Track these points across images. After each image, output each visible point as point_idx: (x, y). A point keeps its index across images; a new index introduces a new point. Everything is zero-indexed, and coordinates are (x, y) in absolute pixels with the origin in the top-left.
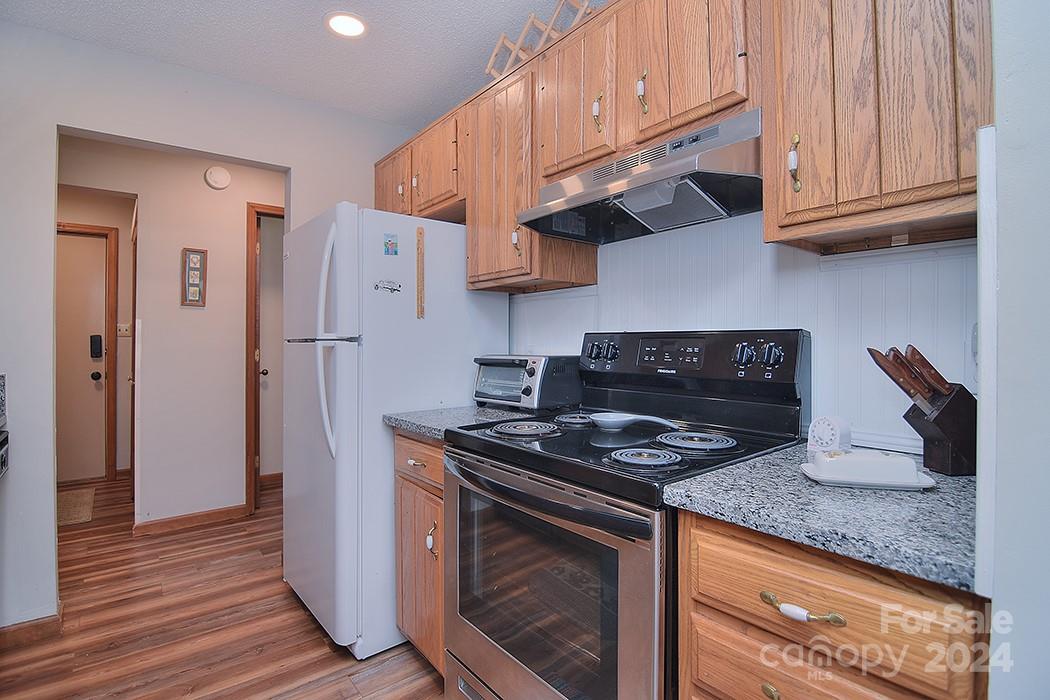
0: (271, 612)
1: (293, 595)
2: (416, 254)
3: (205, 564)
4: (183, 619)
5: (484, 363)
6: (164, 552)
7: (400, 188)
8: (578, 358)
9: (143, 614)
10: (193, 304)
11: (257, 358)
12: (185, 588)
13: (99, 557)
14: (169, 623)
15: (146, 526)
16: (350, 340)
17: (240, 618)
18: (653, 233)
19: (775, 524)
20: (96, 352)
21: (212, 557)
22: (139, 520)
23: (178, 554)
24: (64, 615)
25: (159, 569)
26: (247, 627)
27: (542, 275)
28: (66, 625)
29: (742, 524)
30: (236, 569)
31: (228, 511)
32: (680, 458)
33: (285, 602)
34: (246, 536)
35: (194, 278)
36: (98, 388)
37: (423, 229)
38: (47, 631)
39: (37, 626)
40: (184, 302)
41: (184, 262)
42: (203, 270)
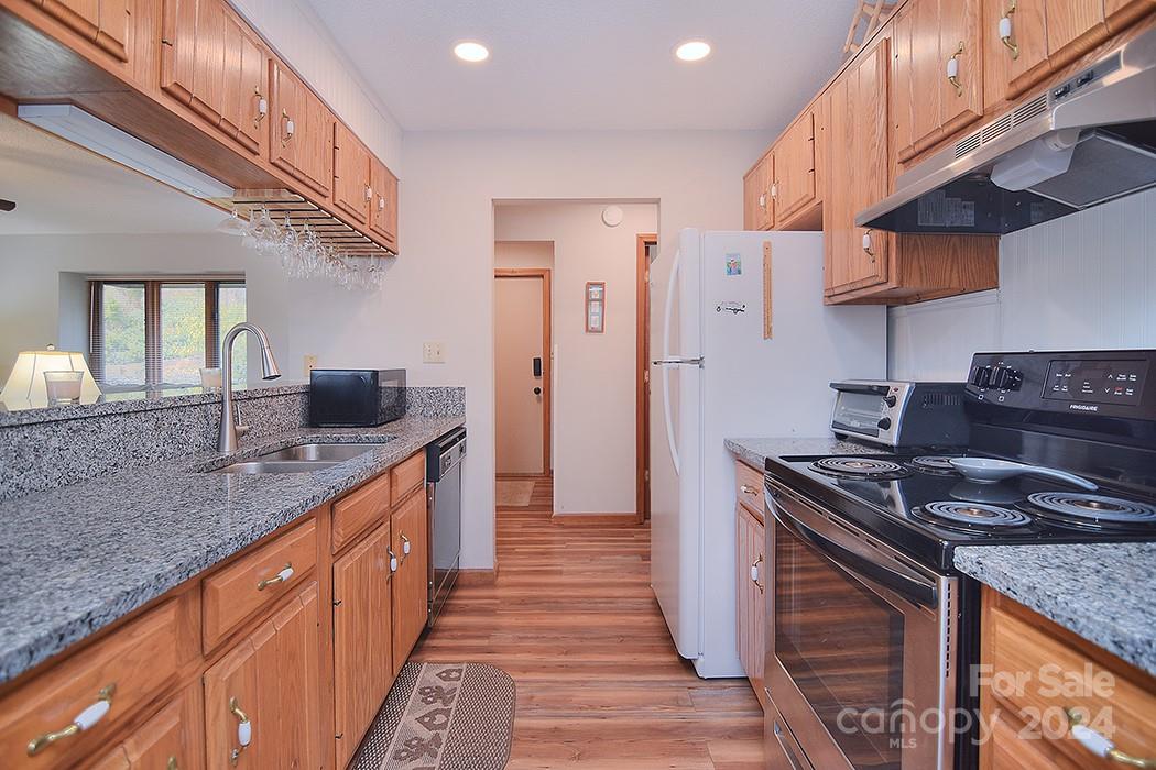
0: (637, 612)
1: (656, 602)
2: (762, 270)
3: (597, 557)
4: (571, 597)
5: (843, 389)
6: (571, 541)
7: (762, 199)
8: (964, 385)
9: (546, 585)
10: (594, 331)
11: (646, 379)
12: (579, 573)
13: (527, 534)
15: (561, 517)
16: (693, 361)
17: (611, 609)
18: (1077, 210)
19: (1074, 617)
20: (537, 373)
21: (603, 553)
22: (557, 511)
23: (581, 545)
24: (498, 572)
25: (565, 553)
27: (901, 282)
28: (499, 579)
29: (1036, 609)
30: (618, 567)
31: (623, 517)
32: (1028, 520)
33: (650, 606)
34: (633, 541)
35: (595, 308)
36: (539, 400)
37: (769, 243)
38: (486, 580)
39: (482, 574)
40: (587, 330)
41: (588, 294)
42: (602, 301)
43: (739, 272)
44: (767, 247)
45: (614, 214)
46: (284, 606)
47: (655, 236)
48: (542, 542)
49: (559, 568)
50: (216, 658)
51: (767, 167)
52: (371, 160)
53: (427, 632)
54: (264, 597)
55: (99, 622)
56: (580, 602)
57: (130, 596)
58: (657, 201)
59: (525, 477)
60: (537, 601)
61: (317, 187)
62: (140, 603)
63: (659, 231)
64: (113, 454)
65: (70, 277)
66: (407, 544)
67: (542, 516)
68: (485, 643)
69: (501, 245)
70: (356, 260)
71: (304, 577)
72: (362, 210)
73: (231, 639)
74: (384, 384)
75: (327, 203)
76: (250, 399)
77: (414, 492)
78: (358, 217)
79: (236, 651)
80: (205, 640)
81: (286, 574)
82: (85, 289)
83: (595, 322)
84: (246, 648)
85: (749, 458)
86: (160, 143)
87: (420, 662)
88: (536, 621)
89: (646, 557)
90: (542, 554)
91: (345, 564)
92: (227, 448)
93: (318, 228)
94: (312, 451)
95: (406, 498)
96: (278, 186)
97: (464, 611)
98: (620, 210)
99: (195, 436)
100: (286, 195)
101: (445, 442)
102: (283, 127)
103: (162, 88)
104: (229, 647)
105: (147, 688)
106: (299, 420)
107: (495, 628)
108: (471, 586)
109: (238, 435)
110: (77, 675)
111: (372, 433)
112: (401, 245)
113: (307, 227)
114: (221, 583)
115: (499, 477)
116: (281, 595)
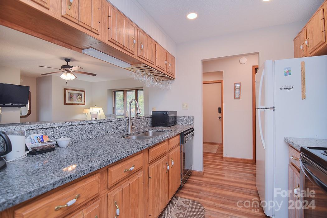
0: (250, 194)
1: (257, 192)
3: (237, 173)
4: (227, 185)
6: (228, 166)
7: (301, 46)
10: (237, 98)
12: (231, 177)
13: (214, 162)
14: (224, 184)
15: (226, 158)
21: (239, 172)
22: (224, 156)
23: (231, 167)
24: (204, 173)
25: (226, 170)
26: (243, 195)
28: (204, 175)
30: (245, 177)
31: (247, 160)
33: (255, 193)
34: (251, 169)
35: (237, 91)
36: (220, 120)
37: (304, 62)
38: (200, 175)
39: (199, 173)
40: (235, 98)
41: (235, 87)
42: (240, 89)
43: (290, 74)
44: (303, 64)
45: (244, 60)
46: (132, 178)
47: (258, 66)
48: (219, 165)
49: (224, 174)
50: (112, 189)
51: (304, 33)
52: (167, 53)
53: (181, 188)
54: (126, 174)
55: (74, 178)
56: (229, 187)
57: (83, 172)
58: (258, 53)
59: (216, 144)
60: (216, 184)
61: (151, 62)
62: (86, 174)
63: (259, 64)
64: (103, 132)
65: (109, 90)
66: (173, 162)
67: (219, 157)
68: (197, 194)
69: (204, 74)
70: (164, 81)
71: (139, 169)
72: (163, 67)
73: (116, 184)
74: (170, 115)
75: (154, 66)
76: (136, 119)
77: (176, 146)
78: (163, 69)
79: (117, 189)
80: (108, 185)
81: (132, 168)
82: (112, 93)
83: (237, 96)
84: (120, 188)
85: (295, 146)
86: (112, 55)
87: (178, 197)
88: (214, 191)
89: (255, 175)
90: (219, 169)
91: (152, 166)
92: (130, 132)
93: (153, 73)
94: (151, 133)
95: (173, 149)
96: (141, 63)
97: (193, 183)
98: (246, 58)
99: (122, 128)
100: (143, 65)
101: (186, 133)
102: (141, 46)
103: (108, 40)
104: (116, 187)
105: (89, 196)
106: (149, 125)
107: (201, 191)
108: (196, 176)
109: (132, 128)
110: (68, 191)
111: (166, 129)
112: (176, 76)
113: (149, 73)
114: (112, 170)
115: (204, 143)
116: (131, 174)
